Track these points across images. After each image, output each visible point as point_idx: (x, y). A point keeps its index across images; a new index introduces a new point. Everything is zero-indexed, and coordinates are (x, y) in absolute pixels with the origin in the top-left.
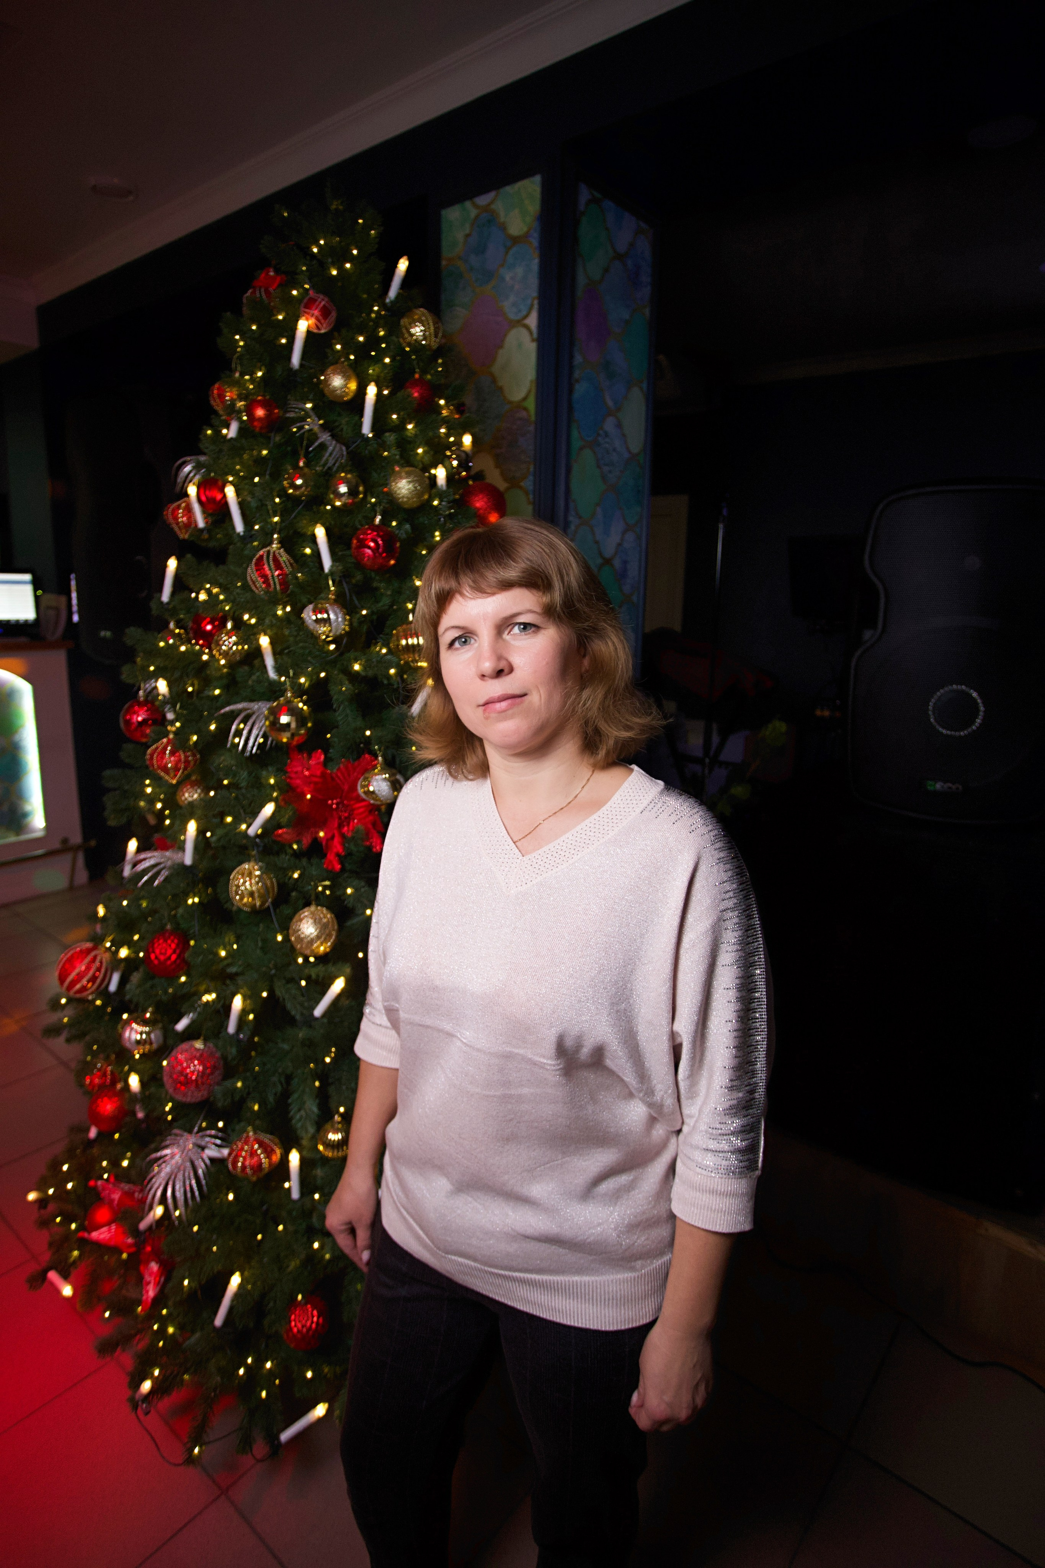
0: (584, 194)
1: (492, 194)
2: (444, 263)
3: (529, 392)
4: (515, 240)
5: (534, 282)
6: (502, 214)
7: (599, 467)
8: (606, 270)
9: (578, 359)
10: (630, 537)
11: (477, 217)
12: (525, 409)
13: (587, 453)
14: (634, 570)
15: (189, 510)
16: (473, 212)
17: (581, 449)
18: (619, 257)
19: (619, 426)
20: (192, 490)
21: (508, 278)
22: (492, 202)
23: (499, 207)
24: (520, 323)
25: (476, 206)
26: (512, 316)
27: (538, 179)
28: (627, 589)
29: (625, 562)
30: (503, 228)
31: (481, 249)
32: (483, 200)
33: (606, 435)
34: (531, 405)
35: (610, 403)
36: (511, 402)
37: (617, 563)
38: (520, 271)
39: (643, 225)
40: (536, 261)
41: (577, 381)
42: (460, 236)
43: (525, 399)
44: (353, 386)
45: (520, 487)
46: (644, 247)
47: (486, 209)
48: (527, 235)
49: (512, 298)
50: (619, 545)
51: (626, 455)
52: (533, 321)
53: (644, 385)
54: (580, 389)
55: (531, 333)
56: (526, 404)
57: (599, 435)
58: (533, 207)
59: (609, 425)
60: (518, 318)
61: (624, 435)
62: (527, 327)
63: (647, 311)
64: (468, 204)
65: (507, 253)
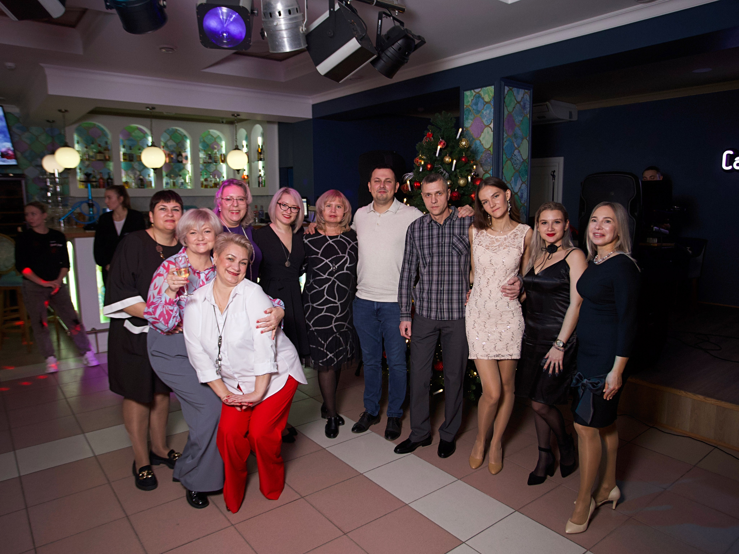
0: (507, 88)
1: (480, 89)
2: (465, 107)
3: (491, 146)
4: (487, 103)
5: (492, 115)
6: (483, 95)
7: (512, 165)
8: (514, 108)
9: (505, 135)
10: (524, 186)
11: (475, 95)
12: (490, 151)
13: (509, 162)
14: (525, 195)
15: (407, 186)
16: (474, 94)
17: (507, 161)
18: (518, 103)
19: (519, 152)
20: (408, 182)
21: (484, 113)
22: (480, 91)
23: (482, 93)
24: (488, 126)
25: (475, 92)
26: (486, 124)
27: (493, 87)
28: (523, 202)
29: (522, 193)
30: (483, 99)
31: (476, 104)
32: (477, 90)
33: (515, 155)
34: (491, 149)
35: (516, 146)
36: (485, 148)
37: (519, 194)
38: (488, 111)
39: (526, 91)
40: (493, 109)
41: (505, 142)
42: (470, 100)
43: (490, 148)
44: (450, 160)
45: (488, 173)
46: (527, 97)
47: (478, 93)
48: (490, 102)
49: (486, 119)
50: (520, 188)
51: (522, 160)
52: (492, 126)
53: (528, 138)
54: (506, 144)
55: (491, 129)
56: (490, 149)
57: (512, 156)
58: (492, 94)
59: (516, 152)
60: (488, 124)
61: (521, 155)
62: (491, 128)
63: (528, 116)
64: (472, 91)
65: (484, 106)
